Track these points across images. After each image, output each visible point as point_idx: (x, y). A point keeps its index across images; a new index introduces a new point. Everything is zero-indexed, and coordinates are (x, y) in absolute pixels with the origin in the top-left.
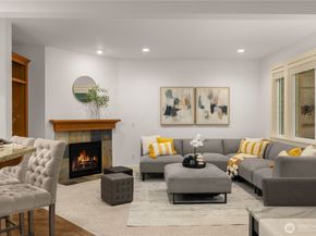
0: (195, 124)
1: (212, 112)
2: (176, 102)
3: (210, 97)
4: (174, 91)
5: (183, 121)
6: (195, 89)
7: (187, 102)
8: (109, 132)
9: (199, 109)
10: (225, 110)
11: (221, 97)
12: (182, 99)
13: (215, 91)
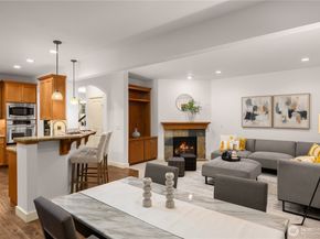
0: (272, 126)
1: (290, 116)
2: (255, 108)
3: (288, 103)
4: (253, 100)
5: (261, 124)
6: (273, 98)
7: (265, 109)
8: (204, 131)
9: (276, 115)
10: (304, 115)
11: (299, 103)
12: (260, 106)
13: (293, 99)
